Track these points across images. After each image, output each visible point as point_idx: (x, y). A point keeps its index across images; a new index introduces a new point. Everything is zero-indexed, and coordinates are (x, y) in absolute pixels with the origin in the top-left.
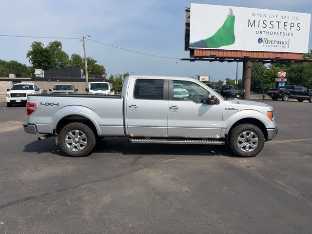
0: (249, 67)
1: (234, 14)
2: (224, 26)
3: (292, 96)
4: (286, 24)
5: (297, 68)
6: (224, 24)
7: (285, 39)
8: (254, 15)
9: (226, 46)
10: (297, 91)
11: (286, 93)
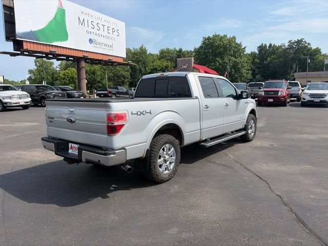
0: (83, 67)
1: (64, 7)
2: (55, 18)
3: (118, 95)
4: (109, 28)
5: (90, 70)
6: (55, 16)
7: (109, 42)
8: (82, 13)
9: (59, 42)
10: (121, 91)
11: (114, 94)
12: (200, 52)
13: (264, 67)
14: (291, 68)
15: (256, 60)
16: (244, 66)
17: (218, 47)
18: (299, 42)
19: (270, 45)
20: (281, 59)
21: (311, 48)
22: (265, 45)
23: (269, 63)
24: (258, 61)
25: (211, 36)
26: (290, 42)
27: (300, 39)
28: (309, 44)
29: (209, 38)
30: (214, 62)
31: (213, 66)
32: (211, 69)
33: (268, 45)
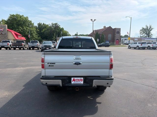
12: (8, 22)
13: (41, 33)
14: (54, 35)
15: (37, 30)
16: (34, 33)
17: (19, 21)
18: (56, 24)
19: (43, 24)
20: (49, 31)
21: (60, 28)
22: (41, 23)
23: (44, 32)
24: (39, 31)
25: (15, 14)
26: (52, 23)
27: (56, 23)
28: (60, 26)
29: (13, 15)
30: (18, 29)
31: (18, 31)
32: (17, 32)
33: (42, 24)
